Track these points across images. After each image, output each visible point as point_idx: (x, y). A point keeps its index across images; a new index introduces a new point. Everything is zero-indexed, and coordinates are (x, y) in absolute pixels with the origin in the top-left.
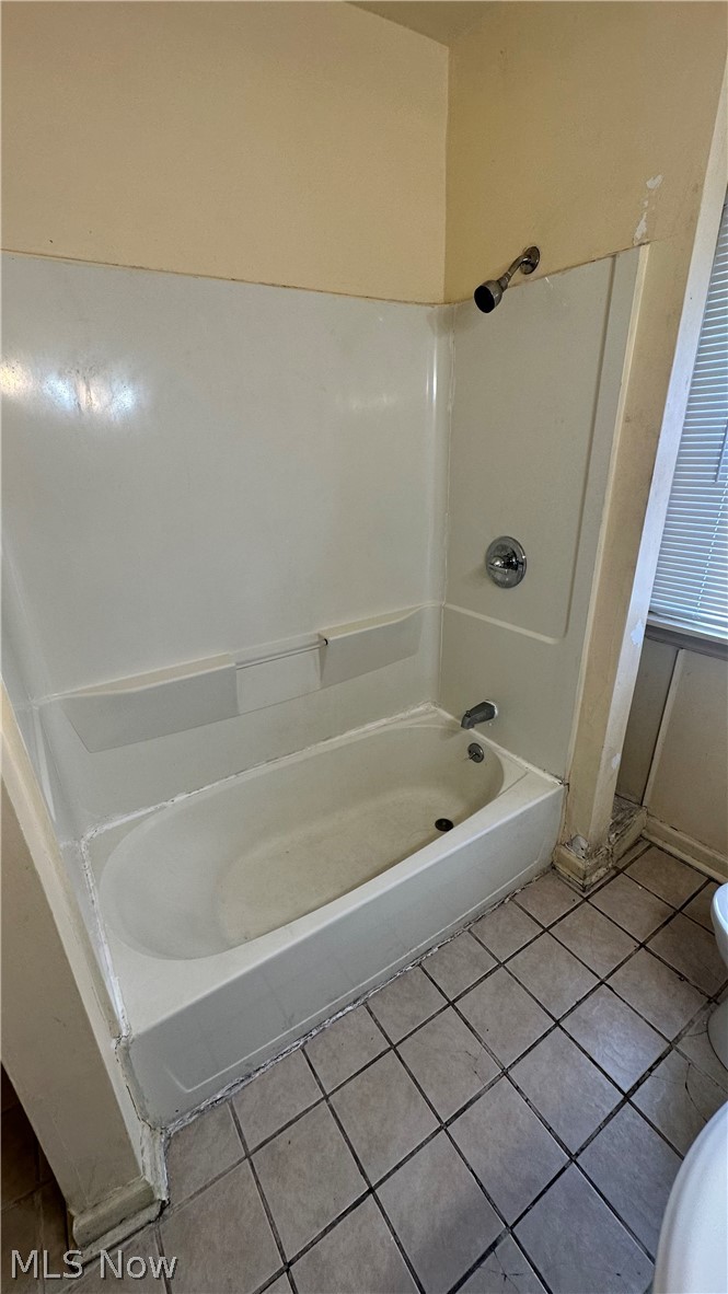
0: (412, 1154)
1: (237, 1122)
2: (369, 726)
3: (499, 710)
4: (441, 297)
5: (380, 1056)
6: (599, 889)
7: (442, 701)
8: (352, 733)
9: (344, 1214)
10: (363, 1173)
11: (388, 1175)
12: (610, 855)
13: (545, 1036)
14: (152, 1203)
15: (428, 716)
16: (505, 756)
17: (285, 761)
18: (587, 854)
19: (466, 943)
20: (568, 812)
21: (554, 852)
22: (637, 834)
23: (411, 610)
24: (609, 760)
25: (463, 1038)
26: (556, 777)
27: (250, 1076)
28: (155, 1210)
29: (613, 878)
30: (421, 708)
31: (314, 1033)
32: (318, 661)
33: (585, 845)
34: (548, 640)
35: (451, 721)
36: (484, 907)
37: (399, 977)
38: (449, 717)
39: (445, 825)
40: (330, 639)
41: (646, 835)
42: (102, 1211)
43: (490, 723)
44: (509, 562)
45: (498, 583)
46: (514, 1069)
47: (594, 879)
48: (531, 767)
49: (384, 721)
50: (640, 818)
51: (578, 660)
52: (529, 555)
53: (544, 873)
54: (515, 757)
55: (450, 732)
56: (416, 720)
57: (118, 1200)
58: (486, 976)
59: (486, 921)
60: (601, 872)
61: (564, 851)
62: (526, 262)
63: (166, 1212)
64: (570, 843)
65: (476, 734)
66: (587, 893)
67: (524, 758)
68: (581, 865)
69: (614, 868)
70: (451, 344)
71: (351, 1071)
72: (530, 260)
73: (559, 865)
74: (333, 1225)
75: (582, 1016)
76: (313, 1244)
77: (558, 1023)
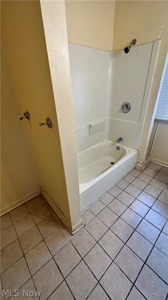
0: (124, 211)
1: (92, 212)
2: (96, 145)
3: (124, 139)
4: (112, 50)
5: (114, 199)
6: (144, 170)
7: (109, 139)
8: (94, 146)
9: (116, 221)
10: (117, 215)
11: (121, 215)
12: (145, 164)
13: (141, 193)
14: (83, 224)
15: (107, 142)
16: (125, 148)
17: (82, 152)
18: (142, 164)
19: (123, 181)
20: (138, 156)
21: (135, 165)
22: (149, 161)
23: (105, 119)
24: (147, 145)
25: (127, 195)
26: (136, 150)
27: (91, 205)
28: (83, 225)
29: (146, 168)
30: (105, 141)
31: (101, 198)
32: (88, 130)
33: (141, 162)
34: (136, 123)
35: (112, 143)
36: (125, 175)
37: (113, 188)
38: (112, 142)
39: (113, 163)
40: (92, 125)
41: (150, 161)
42: (76, 225)
43: (121, 142)
44: (126, 107)
45: (124, 112)
46: (138, 198)
47: (143, 169)
48: (131, 149)
49: (99, 144)
50: (149, 158)
51: (142, 126)
52: (132, 105)
53: (134, 169)
54: (127, 148)
55: (113, 145)
56: (105, 143)
57: (78, 223)
58: (128, 186)
59: (125, 177)
60: (144, 167)
61: (137, 164)
62: (134, 43)
63: (85, 225)
64: (138, 163)
65: (118, 145)
66: (142, 171)
67: (129, 148)
68: (141, 166)
69: (146, 167)
70: (114, 60)
71: (109, 202)
72: (134, 42)
73: (136, 168)
74: (115, 222)
75: (147, 189)
76: (112, 225)
77: (143, 191)
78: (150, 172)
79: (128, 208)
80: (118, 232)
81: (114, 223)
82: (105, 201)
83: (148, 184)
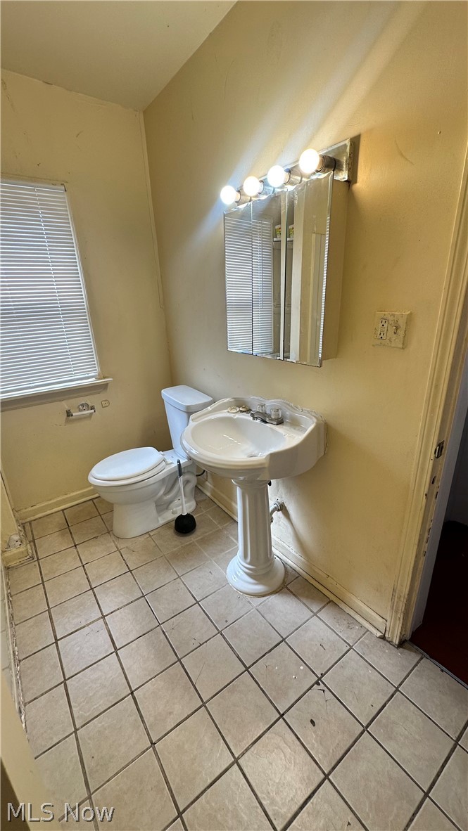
5: (66, 690)
6: (36, 552)
11: (128, 682)
25: (79, 637)
46: (104, 612)
47: (30, 551)
58: (51, 619)
60: (29, 547)
64: (8, 546)
66: (35, 558)
69: (30, 542)
73: (10, 564)
74: (141, 716)
75: (94, 577)
76: (146, 729)
77: (92, 589)
78: (52, 543)
79: (117, 654)
80: (172, 716)
81: (143, 721)
82: (51, 728)
83: (83, 566)
